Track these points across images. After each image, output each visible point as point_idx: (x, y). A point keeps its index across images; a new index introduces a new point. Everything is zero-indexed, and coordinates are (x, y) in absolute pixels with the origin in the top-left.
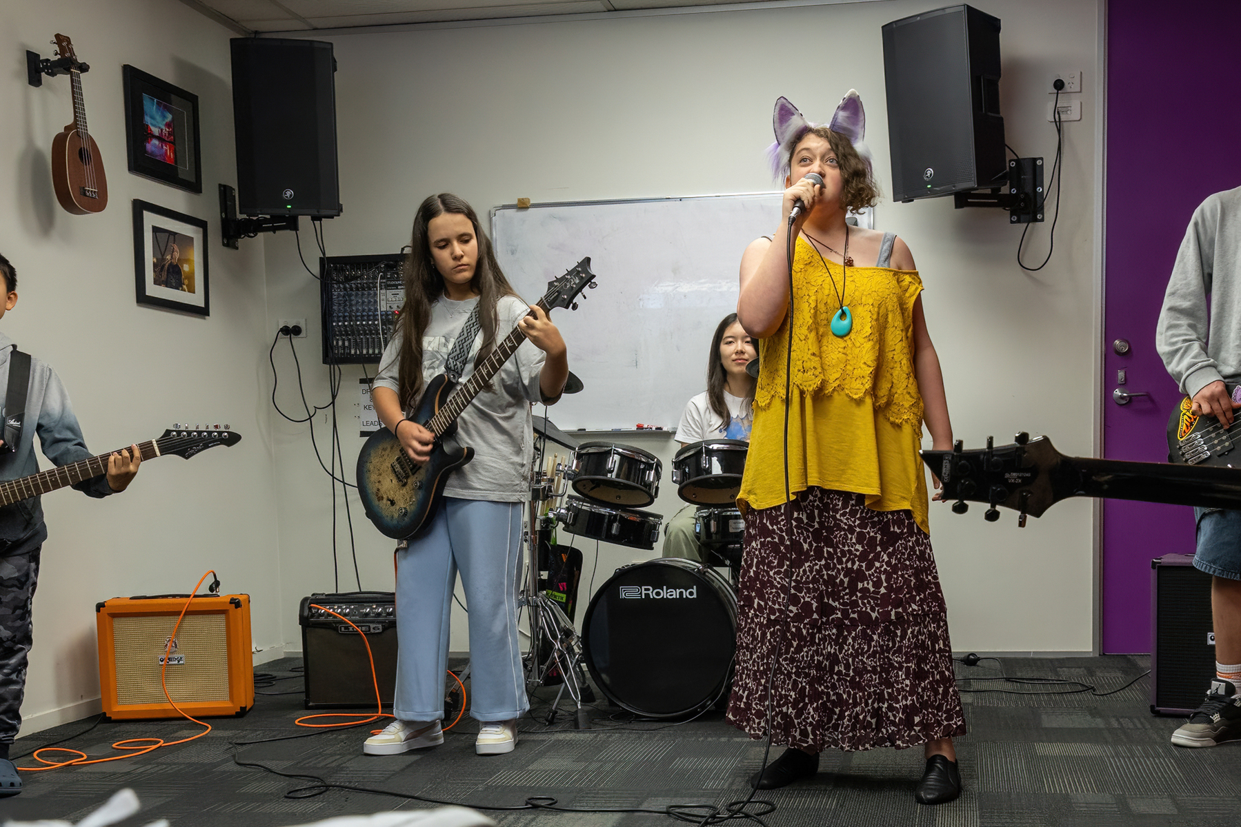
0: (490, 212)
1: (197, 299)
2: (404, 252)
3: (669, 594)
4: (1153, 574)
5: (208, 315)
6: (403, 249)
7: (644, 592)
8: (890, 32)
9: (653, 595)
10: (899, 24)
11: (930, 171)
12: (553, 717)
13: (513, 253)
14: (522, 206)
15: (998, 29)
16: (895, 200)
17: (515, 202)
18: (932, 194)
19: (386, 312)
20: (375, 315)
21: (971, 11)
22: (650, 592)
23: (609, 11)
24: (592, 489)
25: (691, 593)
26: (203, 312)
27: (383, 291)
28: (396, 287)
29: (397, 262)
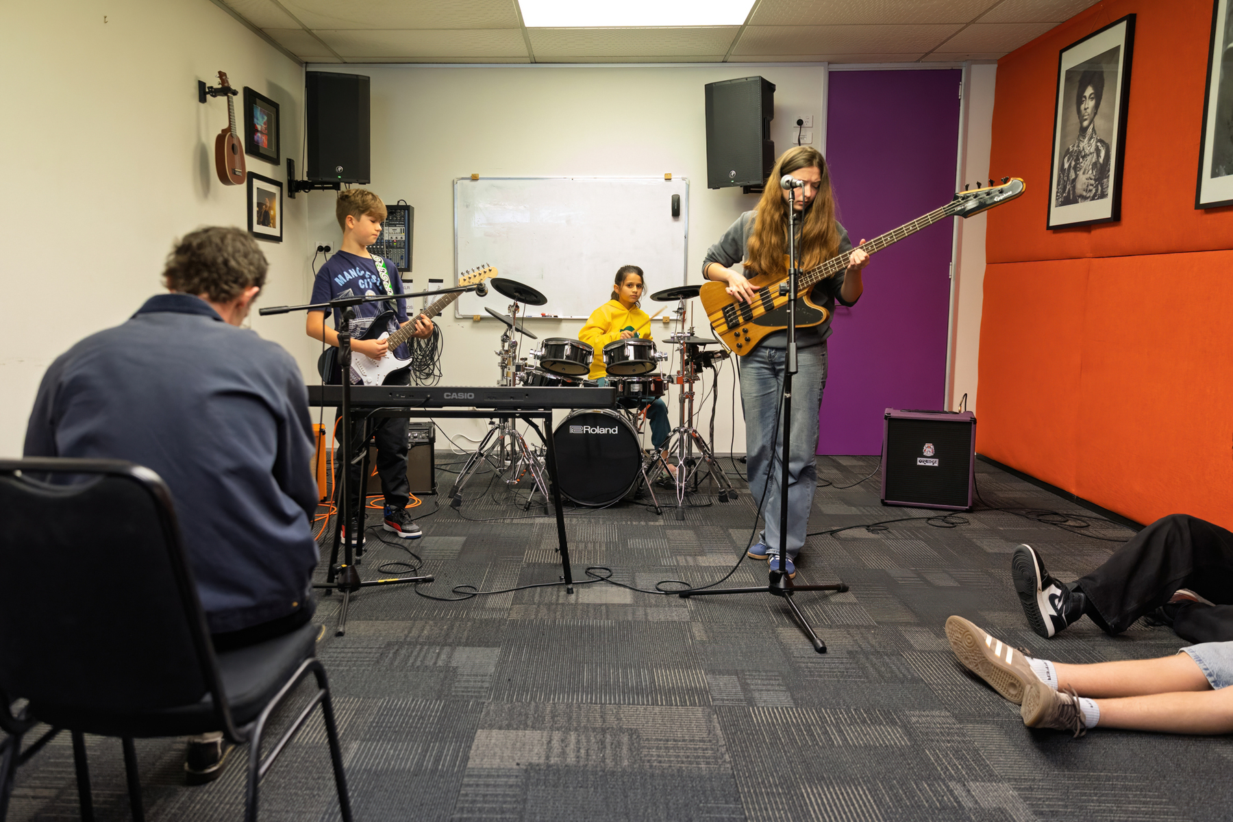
0: (453, 181)
1: (275, 232)
2: (400, 204)
3: (599, 431)
4: (885, 423)
5: (282, 241)
6: (399, 202)
7: (585, 429)
8: (710, 89)
9: (590, 431)
10: (717, 84)
11: (733, 172)
12: (529, 506)
13: (467, 206)
14: (474, 178)
15: (774, 90)
16: (709, 188)
17: (469, 176)
18: (734, 185)
19: (389, 241)
20: (381, 242)
21: (763, 80)
22: (589, 430)
23: (531, 63)
24: (552, 365)
25: (614, 431)
26: (278, 239)
27: (387, 228)
28: (395, 225)
29: (396, 210)
